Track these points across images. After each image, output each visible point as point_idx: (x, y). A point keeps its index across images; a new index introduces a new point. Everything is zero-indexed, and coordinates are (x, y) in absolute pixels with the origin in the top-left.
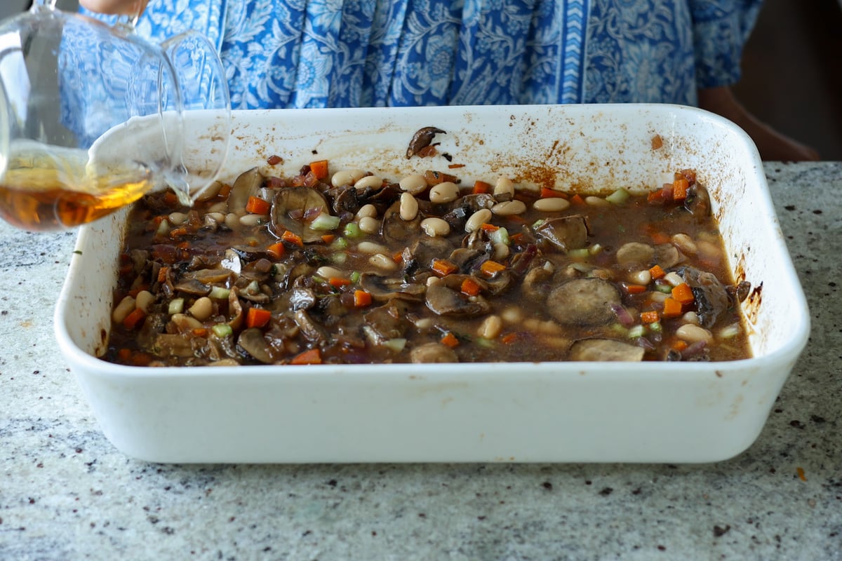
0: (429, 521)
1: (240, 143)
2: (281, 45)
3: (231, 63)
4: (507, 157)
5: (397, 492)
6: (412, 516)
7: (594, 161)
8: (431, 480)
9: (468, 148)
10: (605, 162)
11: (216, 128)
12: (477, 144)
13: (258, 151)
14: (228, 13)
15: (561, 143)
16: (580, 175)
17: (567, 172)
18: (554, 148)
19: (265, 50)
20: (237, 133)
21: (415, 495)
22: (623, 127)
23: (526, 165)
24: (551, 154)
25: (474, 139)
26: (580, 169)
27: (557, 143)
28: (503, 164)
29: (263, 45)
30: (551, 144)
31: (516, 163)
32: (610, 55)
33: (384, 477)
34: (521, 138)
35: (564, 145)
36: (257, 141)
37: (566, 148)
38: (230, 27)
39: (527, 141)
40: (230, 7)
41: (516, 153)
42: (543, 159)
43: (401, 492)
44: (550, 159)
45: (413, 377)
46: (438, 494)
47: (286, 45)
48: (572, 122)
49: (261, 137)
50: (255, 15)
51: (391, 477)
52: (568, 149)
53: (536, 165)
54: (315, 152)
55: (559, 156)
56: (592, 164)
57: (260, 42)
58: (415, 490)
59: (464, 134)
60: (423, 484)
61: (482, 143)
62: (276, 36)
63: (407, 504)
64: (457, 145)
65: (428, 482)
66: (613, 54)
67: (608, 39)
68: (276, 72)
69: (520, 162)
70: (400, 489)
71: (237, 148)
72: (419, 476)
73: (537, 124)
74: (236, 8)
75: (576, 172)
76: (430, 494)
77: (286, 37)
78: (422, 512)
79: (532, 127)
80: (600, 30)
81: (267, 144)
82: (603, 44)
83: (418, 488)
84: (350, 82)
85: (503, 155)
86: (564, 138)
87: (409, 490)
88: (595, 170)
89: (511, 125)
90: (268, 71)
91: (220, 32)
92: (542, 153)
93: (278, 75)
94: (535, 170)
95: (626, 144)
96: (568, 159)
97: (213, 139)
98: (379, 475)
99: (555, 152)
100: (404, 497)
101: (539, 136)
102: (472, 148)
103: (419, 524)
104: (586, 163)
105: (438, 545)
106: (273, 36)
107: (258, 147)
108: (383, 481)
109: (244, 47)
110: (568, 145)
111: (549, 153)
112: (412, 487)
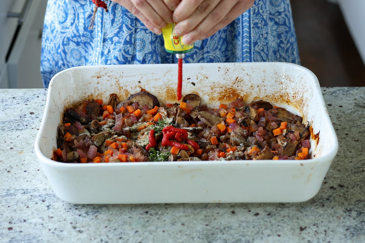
0: (186, 227)
1: (109, 78)
2: (127, 35)
3: (107, 47)
4: (217, 84)
5: (173, 215)
6: (179, 225)
7: (252, 85)
8: (186, 211)
9: (201, 80)
10: (257, 86)
11: (99, 73)
12: (205, 79)
13: (116, 82)
14: (104, 25)
15: (239, 78)
16: (247, 91)
17: (242, 90)
18: (236, 80)
19: (120, 39)
20: (108, 74)
21: (180, 216)
22: (264, 71)
23: (225, 87)
24: (235, 83)
25: (204, 76)
26: (247, 88)
27: (237, 78)
28: (216, 87)
29: (119, 37)
30: (235, 79)
31: (221, 86)
32: (260, 22)
33: (167, 210)
34: (223, 76)
35: (241, 79)
36: (116, 77)
37: (241, 80)
38: (106, 32)
39: (225, 77)
40: (105, 23)
41: (221, 82)
42: (232, 85)
43: (174, 216)
44: (235, 85)
45: (179, 167)
46: (189, 216)
47: (129, 35)
48: (243, 69)
49: (118, 76)
50: (115, 24)
51: (170, 210)
52: (242, 80)
53: (229, 87)
54: (139, 82)
55: (238, 83)
56: (252, 87)
57: (118, 36)
58: (180, 214)
59: (200, 74)
60: (183, 212)
61: (207, 78)
62: (125, 32)
63: (177, 220)
64: (197, 79)
65: (185, 212)
66: (262, 21)
67: (260, 15)
68: (126, 48)
69: (223, 86)
70: (174, 214)
71: (108, 80)
72: (181, 209)
73: (229, 70)
74: (107, 23)
75: (245, 90)
76: (186, 216)
77: (129, 31)
78: (183, 223)
79: (227, 72)
80: (256, 11)
81: (120, 79)
82: (258, 17)
83: (181, 214)
84: (155, 44)
85: (216, 83)
86: (240, 76)
87: (178, 215)
88: (253, 89)
89: (219, 71)
90: (122, 47)
91: (102, 35)
92: (232, 82)
93: (126, 49)
94: (229, 89)
95: (266, 78)
96: (242, 85)
97: (98, 78)
98: (165, 209)
99: (237, 82)
100: (175, 218)
101: (230, 75)
102: (203, 80)
103: (182, 228)
104: (249, 86)
105: (189, 235)
106: (123, 32)
107: (116, 80)
108: (167, 211)
109: (111, 39)
110: (242, 79)
111: (234, 82)
112: (179, 213)
